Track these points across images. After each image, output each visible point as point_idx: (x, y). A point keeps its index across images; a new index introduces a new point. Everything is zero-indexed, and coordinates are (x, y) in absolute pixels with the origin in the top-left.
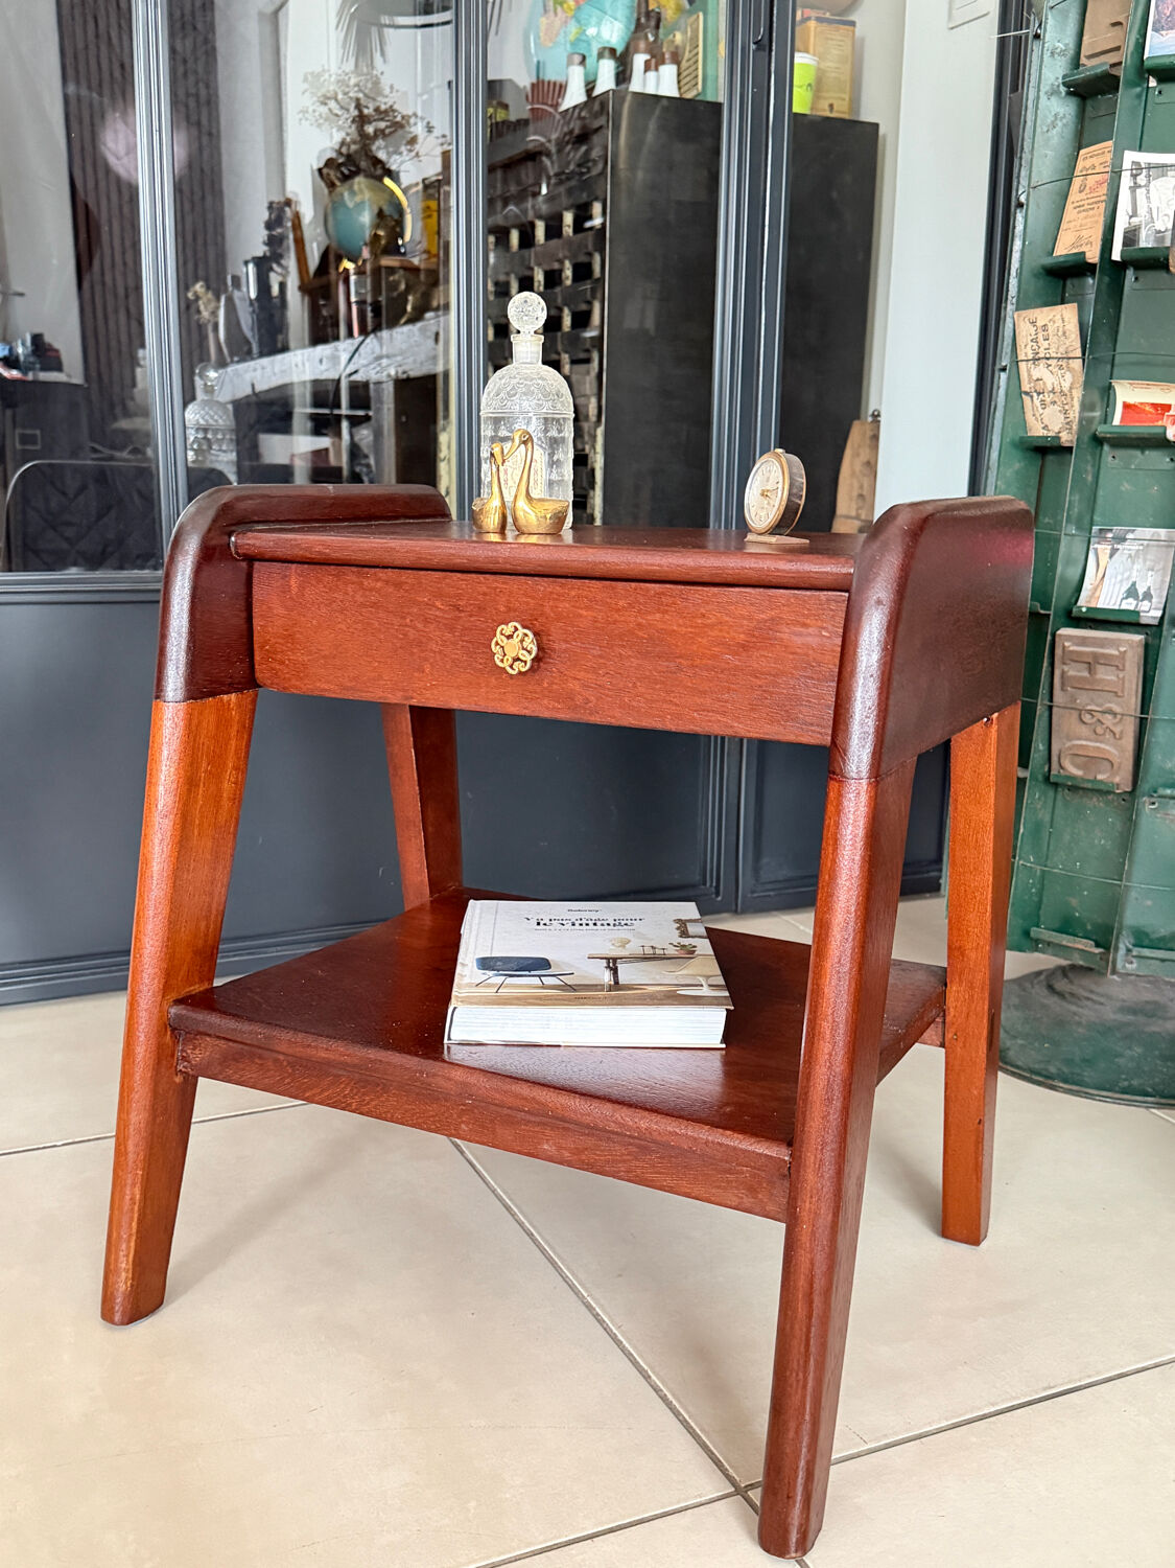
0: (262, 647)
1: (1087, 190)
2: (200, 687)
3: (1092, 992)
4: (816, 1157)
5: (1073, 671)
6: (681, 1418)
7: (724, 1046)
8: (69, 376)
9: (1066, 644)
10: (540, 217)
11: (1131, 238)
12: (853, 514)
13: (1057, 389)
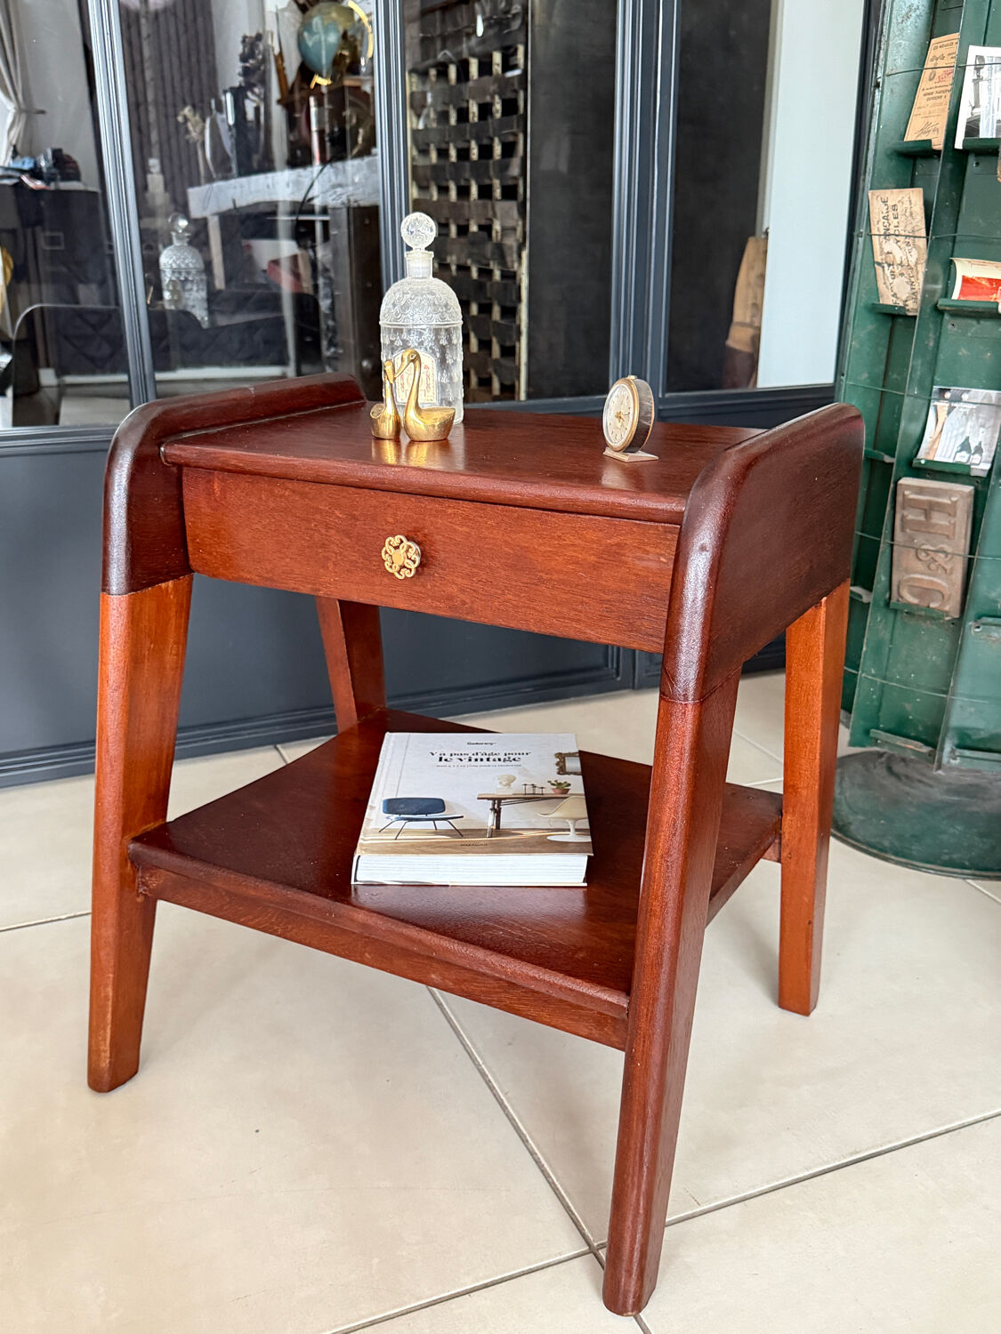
0: (193, 540)
1: (936, 79)
2: (139, 579)
3: (924, 775)
4: (648, 1010)
5: (912, 515)
6: (550, 1180)
7: (586, 884)
8: (85, 185)
9: (907, 493)
10: (474, 56)
11: (972, 129)
12: (748, 320)
13: (905, 263)
